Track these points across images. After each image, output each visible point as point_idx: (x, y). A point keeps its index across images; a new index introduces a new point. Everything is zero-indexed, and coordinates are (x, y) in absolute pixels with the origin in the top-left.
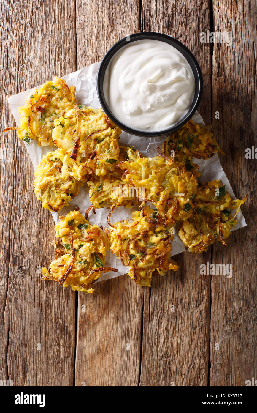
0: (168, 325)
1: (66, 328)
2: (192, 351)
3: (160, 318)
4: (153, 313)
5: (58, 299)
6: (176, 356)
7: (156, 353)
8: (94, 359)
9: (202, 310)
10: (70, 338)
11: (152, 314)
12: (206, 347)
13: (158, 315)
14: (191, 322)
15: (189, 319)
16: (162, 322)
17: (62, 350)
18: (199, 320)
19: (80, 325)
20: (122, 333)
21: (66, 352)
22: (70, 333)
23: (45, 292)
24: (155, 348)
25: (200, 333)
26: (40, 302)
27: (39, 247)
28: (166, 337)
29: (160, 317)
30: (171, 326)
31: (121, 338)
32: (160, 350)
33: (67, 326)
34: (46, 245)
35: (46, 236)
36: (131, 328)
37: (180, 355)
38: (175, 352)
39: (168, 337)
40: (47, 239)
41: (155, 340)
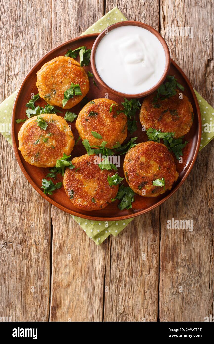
0: (125, 289)
1: (42, 292)
2: (145, 309)
3: (118, 283)
4: (113, 279)
5: (36, 268)
6: (132, 314)
7: (115, 311)
8: (65, 317)
9: (153, 277)
10: (46, 301)
12: (156, 306)
13: (117, 281)
14: (144, 286)
16: (120, 287)
17: (39, 310)
19: (53, 289)
20: (88, 296)
21: (42, 312)
22: (46, 296)
23: (25, 263)
24: (114, 308)
25: (150, 294)
26: (21, 271)
27: (21, 226)
28: (123, 298)
30: (127, 289)
31: (87, 300)
32: (118, 309)
33: (43, 291)
34: (27, 225)
35: (27, 217)
36: (95, 292)
37: (134, 313)
38: (131, 310)
39: (125, 299)
40: (27, 220)
41: (114, 301)
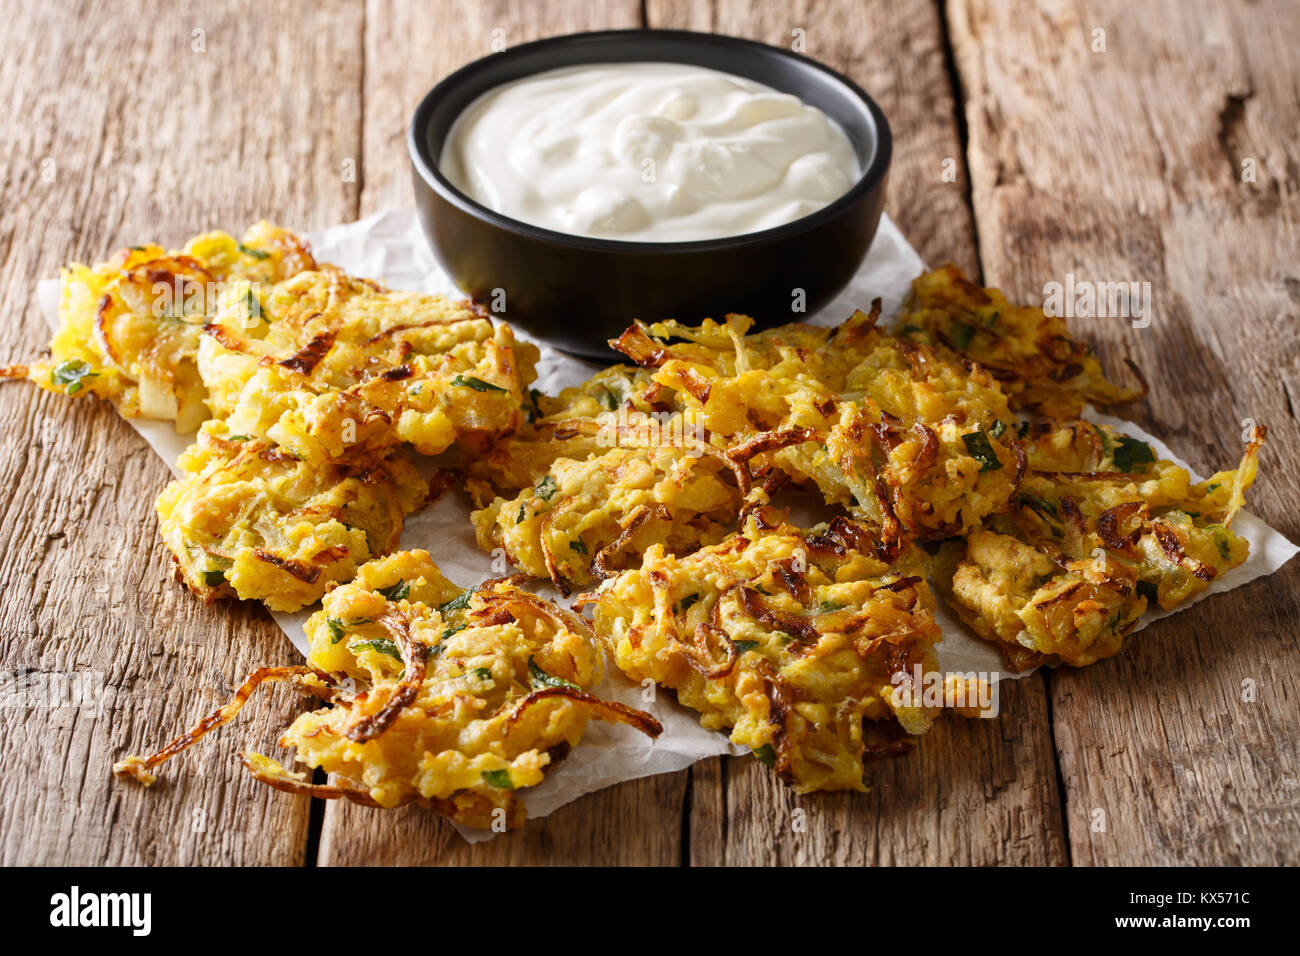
3: (782, 834)
4: (746, 814)
9: (1020, 809)
11: (736, 819)
13: (771, 820)
14: (963, 845)
15: (950, 836)
16: (797, 848)
18: (1004, 842)
29: (782, 828)
